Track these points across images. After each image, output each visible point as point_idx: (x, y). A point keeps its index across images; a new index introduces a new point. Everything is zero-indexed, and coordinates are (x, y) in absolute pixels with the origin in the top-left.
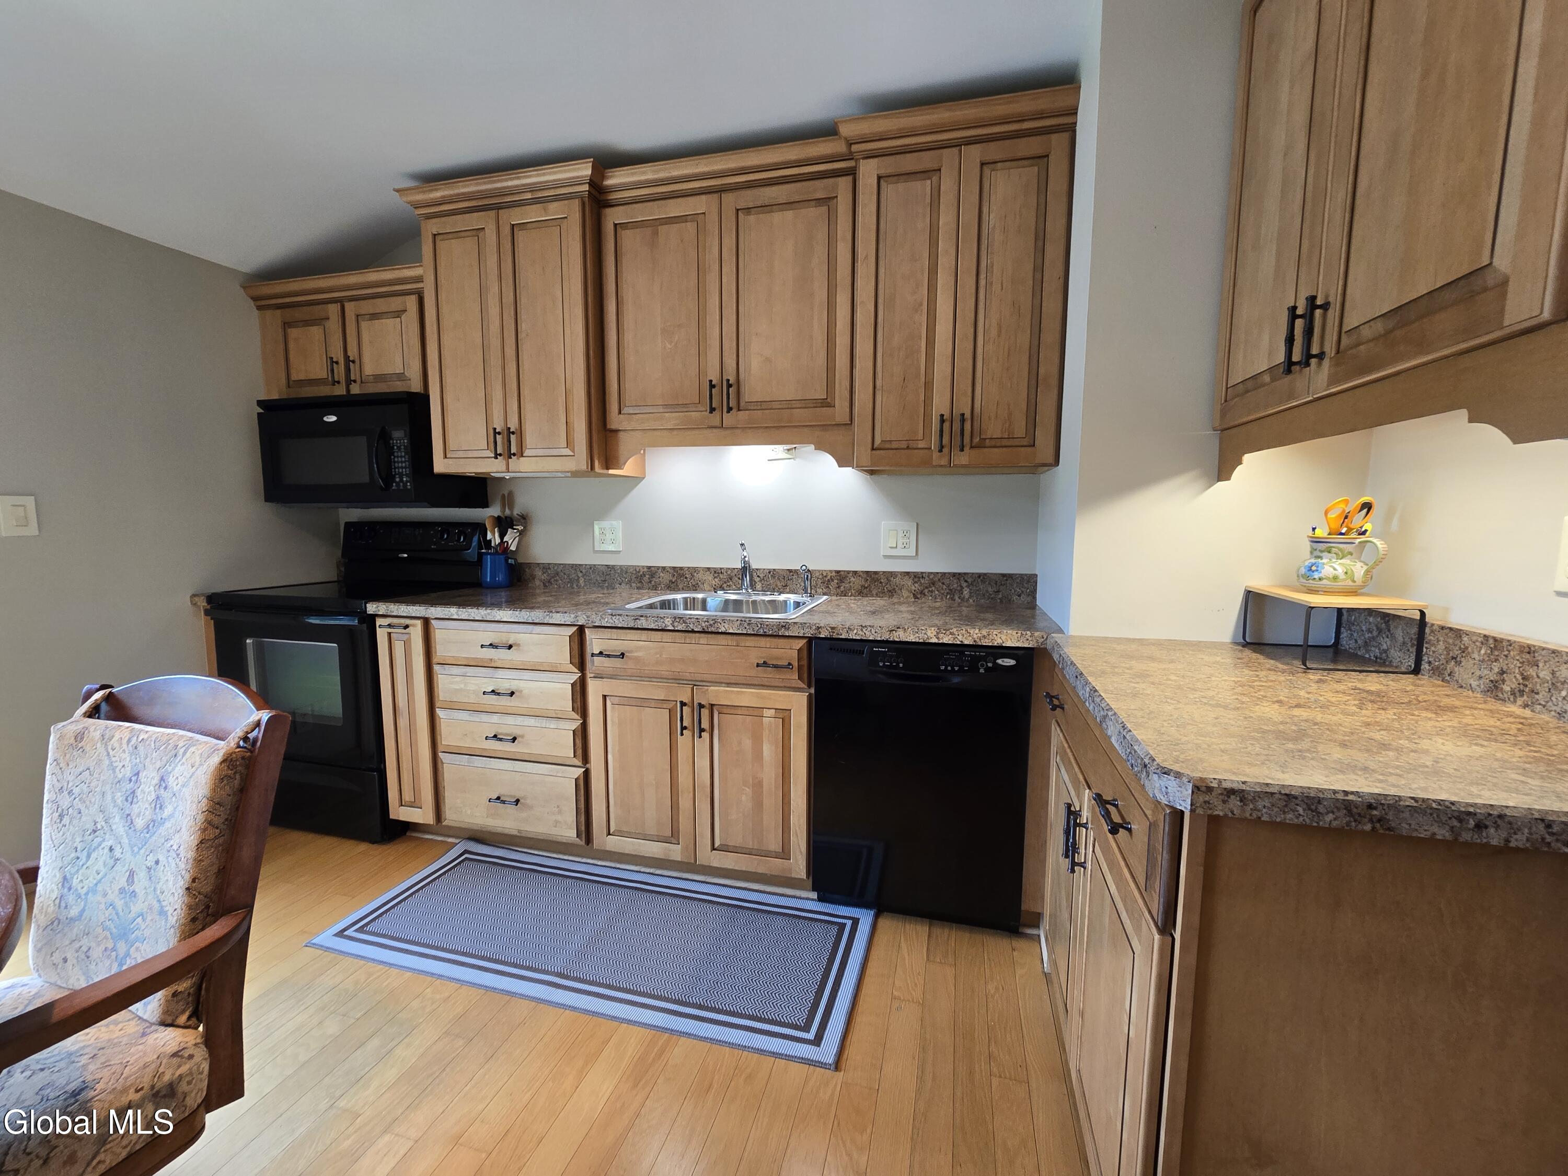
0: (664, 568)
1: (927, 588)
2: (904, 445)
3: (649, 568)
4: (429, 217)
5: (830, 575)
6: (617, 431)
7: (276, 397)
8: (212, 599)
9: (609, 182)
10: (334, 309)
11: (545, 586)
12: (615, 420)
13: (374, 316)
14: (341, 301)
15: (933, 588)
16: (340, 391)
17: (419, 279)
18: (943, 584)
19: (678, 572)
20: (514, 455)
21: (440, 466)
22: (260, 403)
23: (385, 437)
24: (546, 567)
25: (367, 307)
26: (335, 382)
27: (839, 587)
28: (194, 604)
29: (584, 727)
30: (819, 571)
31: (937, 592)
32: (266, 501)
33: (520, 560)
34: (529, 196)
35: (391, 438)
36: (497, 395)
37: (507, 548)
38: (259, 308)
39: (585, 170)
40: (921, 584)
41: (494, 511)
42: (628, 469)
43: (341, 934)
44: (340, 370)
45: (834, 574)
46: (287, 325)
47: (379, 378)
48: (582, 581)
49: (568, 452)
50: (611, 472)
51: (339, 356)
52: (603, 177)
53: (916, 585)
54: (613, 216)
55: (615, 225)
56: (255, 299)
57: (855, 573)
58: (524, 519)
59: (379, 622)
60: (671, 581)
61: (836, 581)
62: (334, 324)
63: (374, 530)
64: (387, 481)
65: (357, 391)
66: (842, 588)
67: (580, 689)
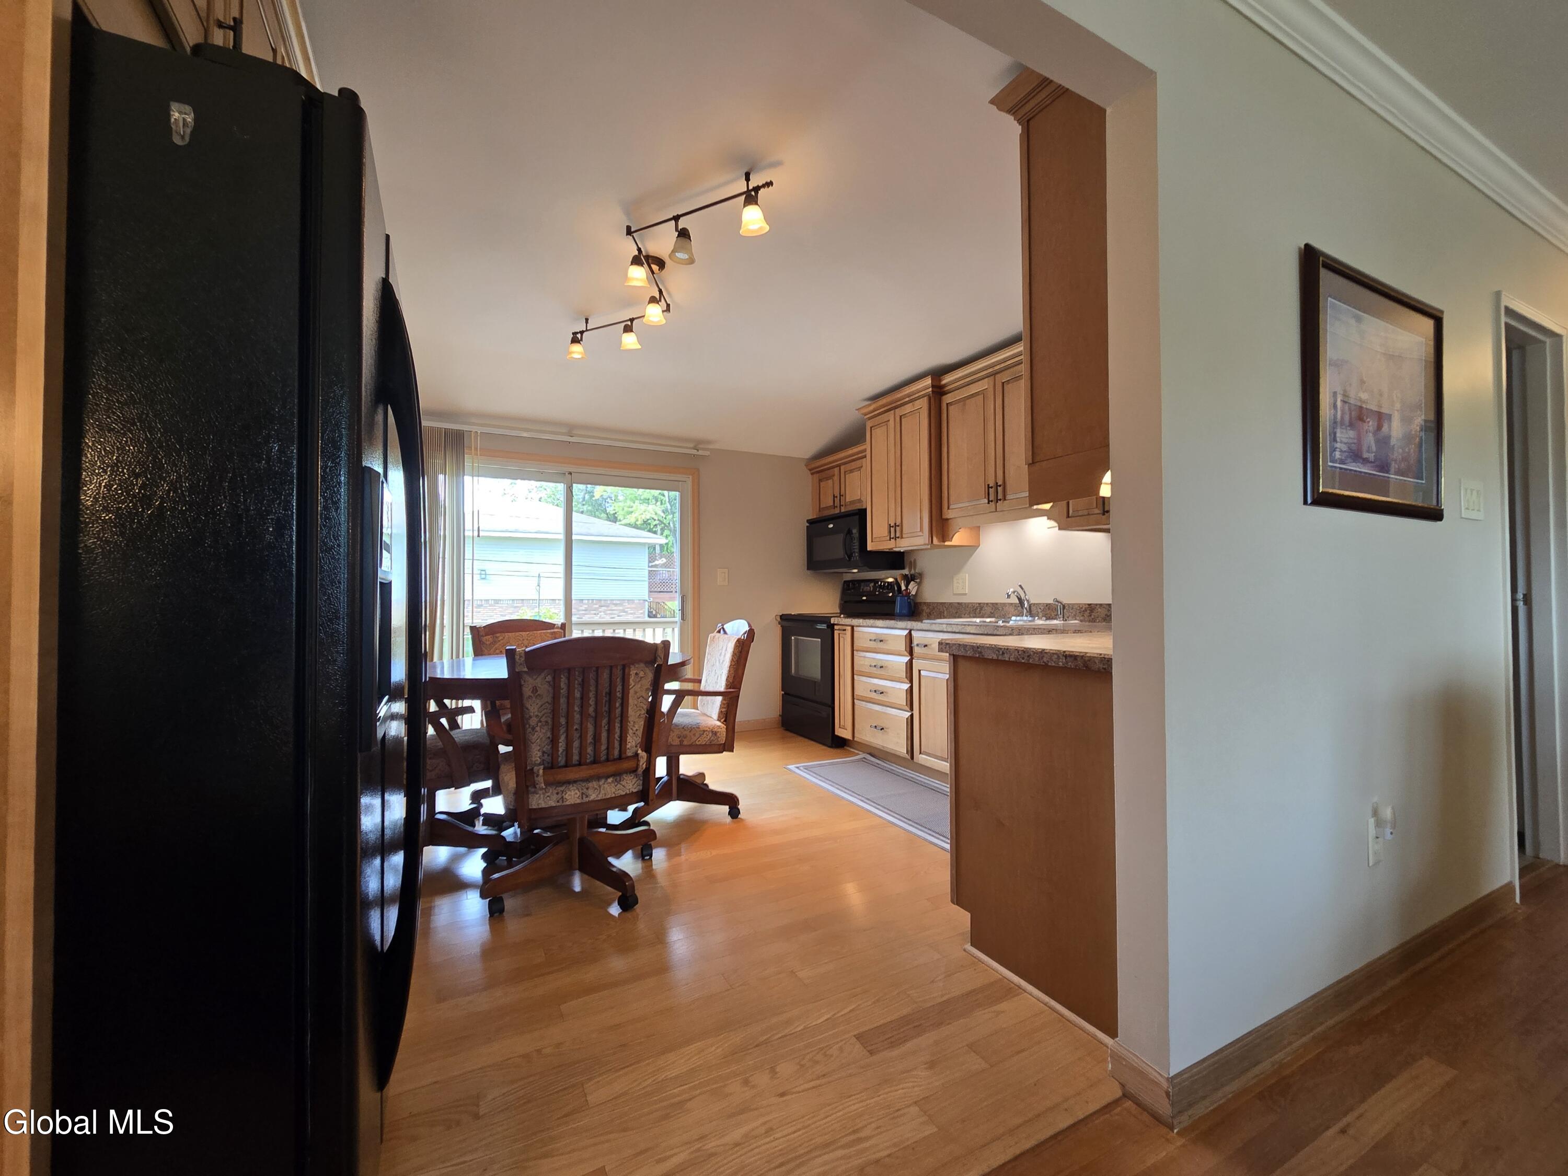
0: (987, 604)
2: (1085, 512)
3: (980, 604)
4: (870, 418)
5: (1084, 606)
6: (947, 519)
7: (815, 517)
8: (781, 616)
9: (943, 382)
10: (836, 470)
11: (928, 616)
12: (949, 514)
13: (851, 471)
14: (839, 466)
16: (837, 511)
17: (865, 450)
19: (995, 606)
20: (898, 537)
21: (870, 547)
22: (808, 521)
23: (849, 532)
24: (928, 604)
25: (849, 467)
26: (835, 507)
27: (1091, 616)
28: (776, 619)
29: (911, 687)
30: (1077, 604)
32: (808, 569)
33: (919, 601)
34: (907, 399)
35: (852, 534)
36: (892, 506)
37: (910, 593)
38: (812, 474)
39: (928, 381)
41: (906, 572)
42: (958, 539)
43: (798, 768)
44: (837, 500)
45: (1087, 606)
46: (820, 481)
47: (852, 502)
48: (945, 613)
49: (921, 534)
50: (947, 543)
51: (837, 494)
52: (940, 381)
54: (948, 399)
55: (947, 404)
56: (810, 470)
57: (1101, 605)
58: (921, 575)
59: (836, 627)
60: (991, 612)
61: (1088, 611)
62: (836, 478)
63: (854, 585)
64: (850, 556)
65: (843, 510)
66: (1093, 617)
67: (910, 665)
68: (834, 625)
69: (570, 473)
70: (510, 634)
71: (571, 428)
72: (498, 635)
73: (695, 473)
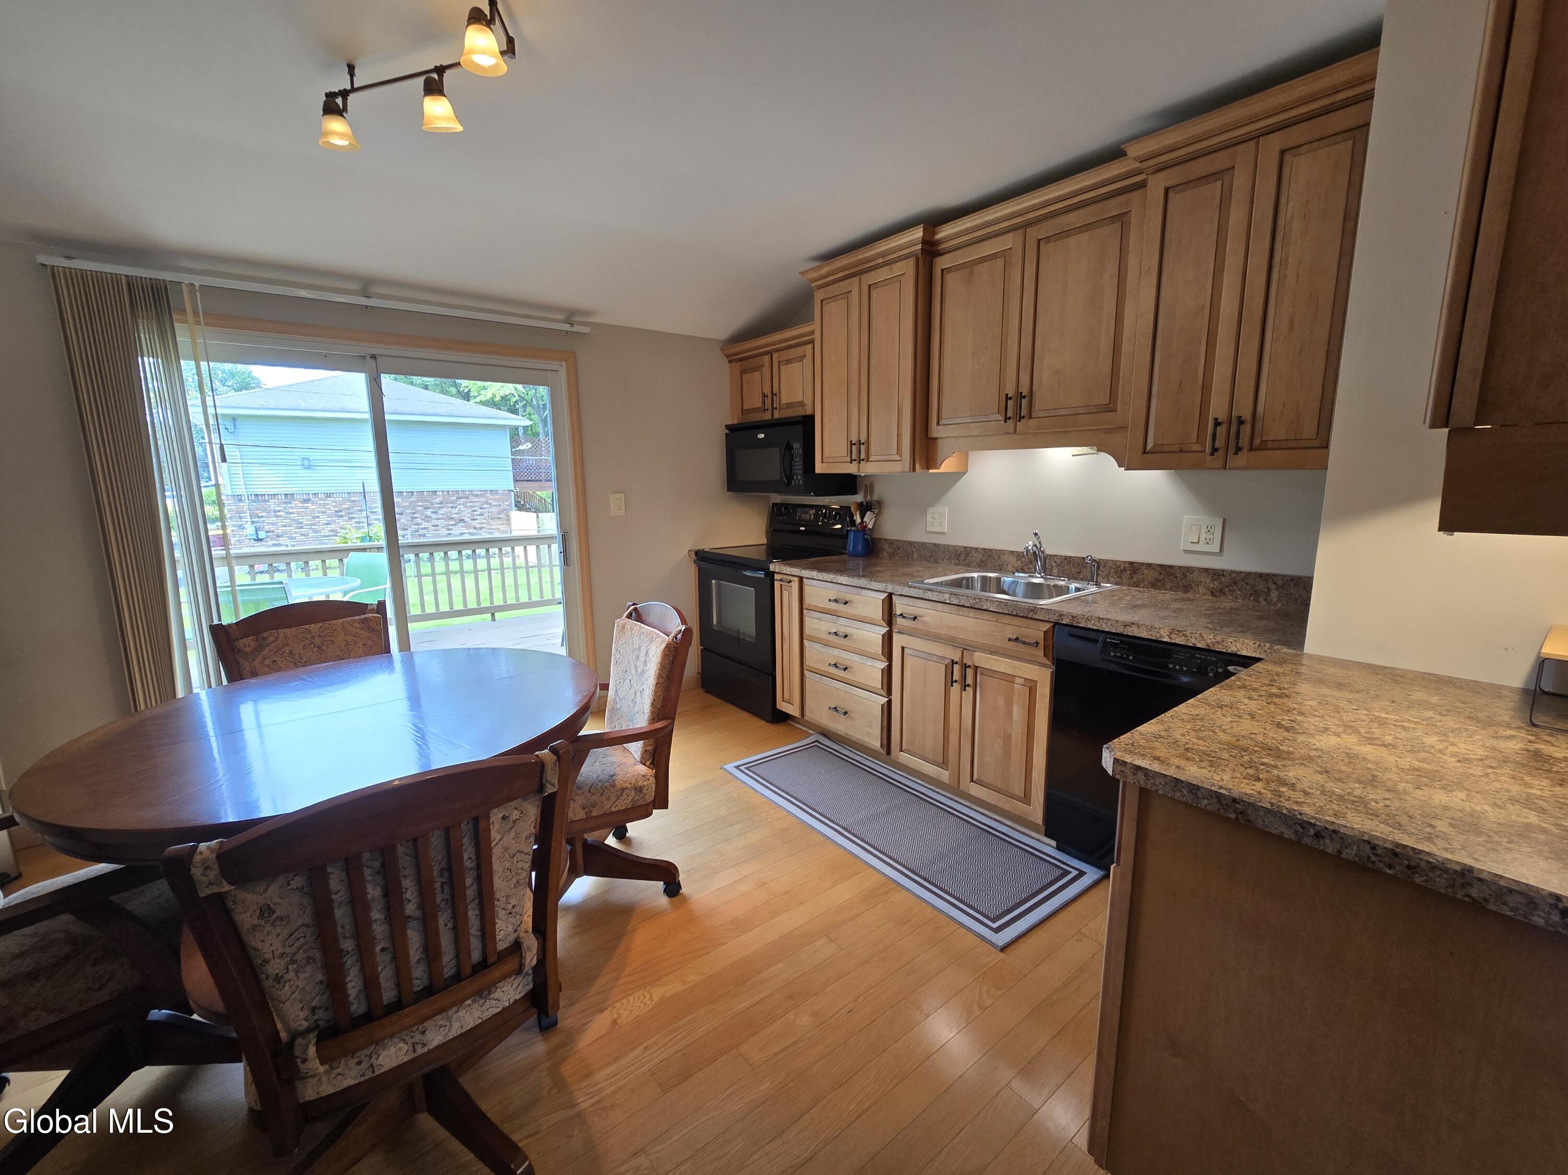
0: (976, 549)
1: (1227, 586)
2: (1177, 448)
3: (965, 548)
4: (820, 287)
5: (1123, 565)
6: (936, 439)
7: (736, 422)
8: (697, 553)
9: (939, 236)
10: (767, 358)
11: (890, 557)
12: (936, 431)
13: (789, 362)
14: (770, 353)
15: (1235, 588)
16: (767, 416)
17: (812, 333)
18: (1247, 584)
19: (988, 553)
20: (863, 460)
21: (819, 468)
22: (727, 427)
23: (789, 447)
24: (891, 542)
25: (785, 355)
26: (766, 410)
27: (1131, 578)
28: (690, 556)
29: (890, 667)
30: (1113, 561)
31: (1238, 592)
32: (728, 491)
33: (876, 535)
34: (881, 260)
35: (793, 449)
36: (855, 416)
37: (866, 526)
38: (730, 362)
39: (918, 233)
40: (1221, 583)
41: (859, 498)
42: (947, 466)
43: (737, 767)
44: (768, 401)
45: (1127, 565)
46: (743, 372)
47: (790, 405)
48: (915, 556)
49: (898, 458)
50: (931, 471)
51: (767, 391)
52: (934, 233)
53: (1215, 583)
54: (943, 262)
55: (942, 270)
56: (727, 356)
57: (1149, 565)
58: (880, 504)
59: (777, 577)
60: (981, 560)
61: (1129, 572)
62: (766, 369)
63: (787, 509)
64: (790, 478)
65: (777, 415)
66: (1135, 579)
67: (888, 640)
68: (773, 573)
69: (374, 357)
70: (288, 631)
71: (367, 284)
72: (265, 635)
73: (570, 359)
